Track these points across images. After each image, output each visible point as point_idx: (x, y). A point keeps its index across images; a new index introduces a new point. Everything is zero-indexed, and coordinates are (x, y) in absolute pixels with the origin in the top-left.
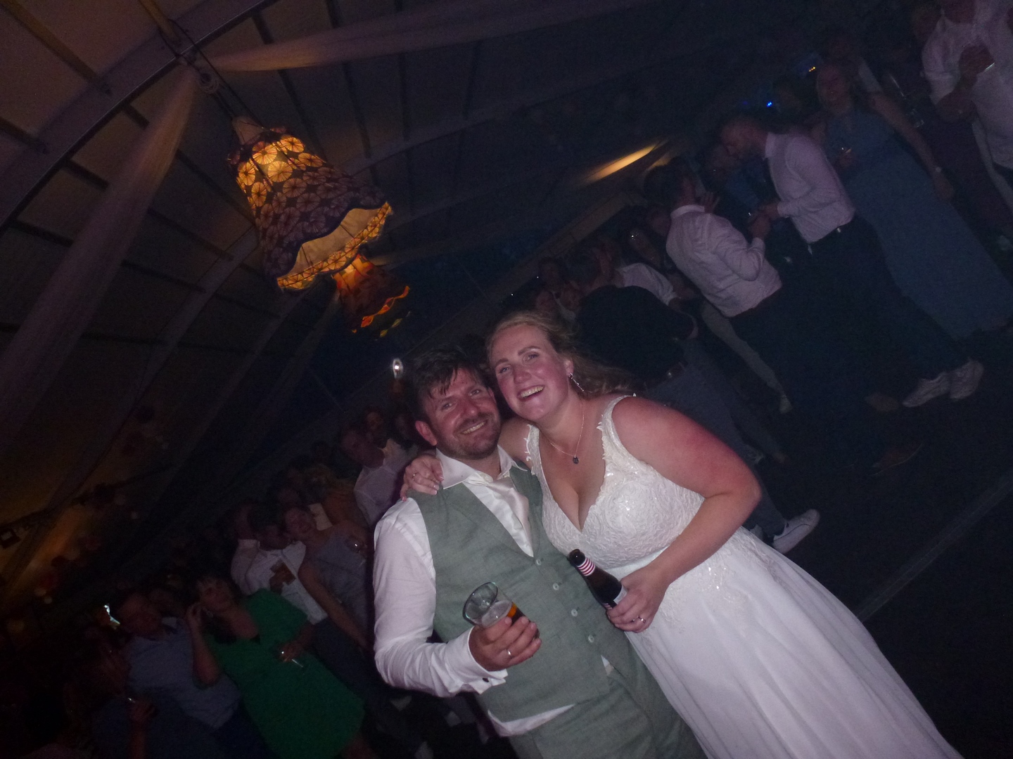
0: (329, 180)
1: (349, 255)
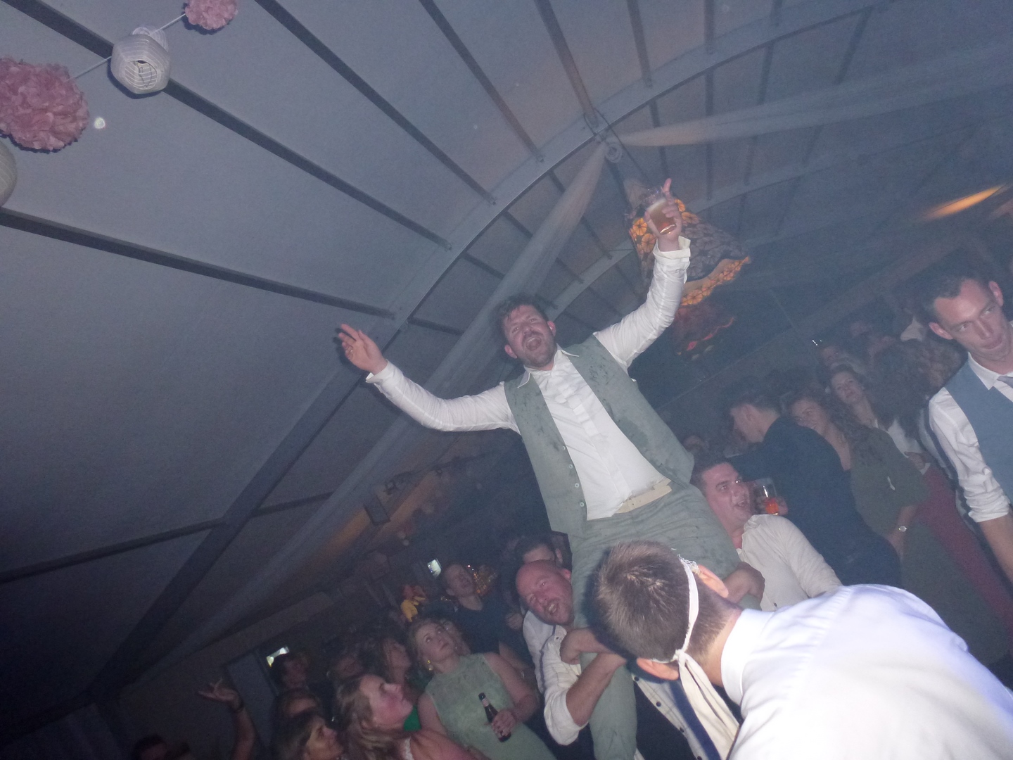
0: (706, 235)
1: (705, 294)
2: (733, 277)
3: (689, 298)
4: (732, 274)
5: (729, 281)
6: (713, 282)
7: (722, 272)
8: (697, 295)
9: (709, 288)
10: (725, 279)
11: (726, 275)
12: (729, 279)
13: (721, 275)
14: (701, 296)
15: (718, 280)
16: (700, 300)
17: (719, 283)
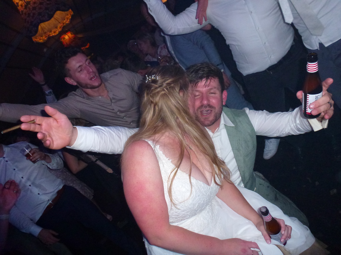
1: (59, 30)
2: (69, 21)
3: (52, 33)
4: (69, 20)
5: (68, 23)
6: (62, 24)
7: (65, 20)
8: (56, 31)
9: (60, 27)
10: (66, 23)
11: (67, 21)
12: (68, 22)
13: (64, 21)
14: (57, 31)
15: (64, 24)
16: (57, 33)
17: (64, 25)
